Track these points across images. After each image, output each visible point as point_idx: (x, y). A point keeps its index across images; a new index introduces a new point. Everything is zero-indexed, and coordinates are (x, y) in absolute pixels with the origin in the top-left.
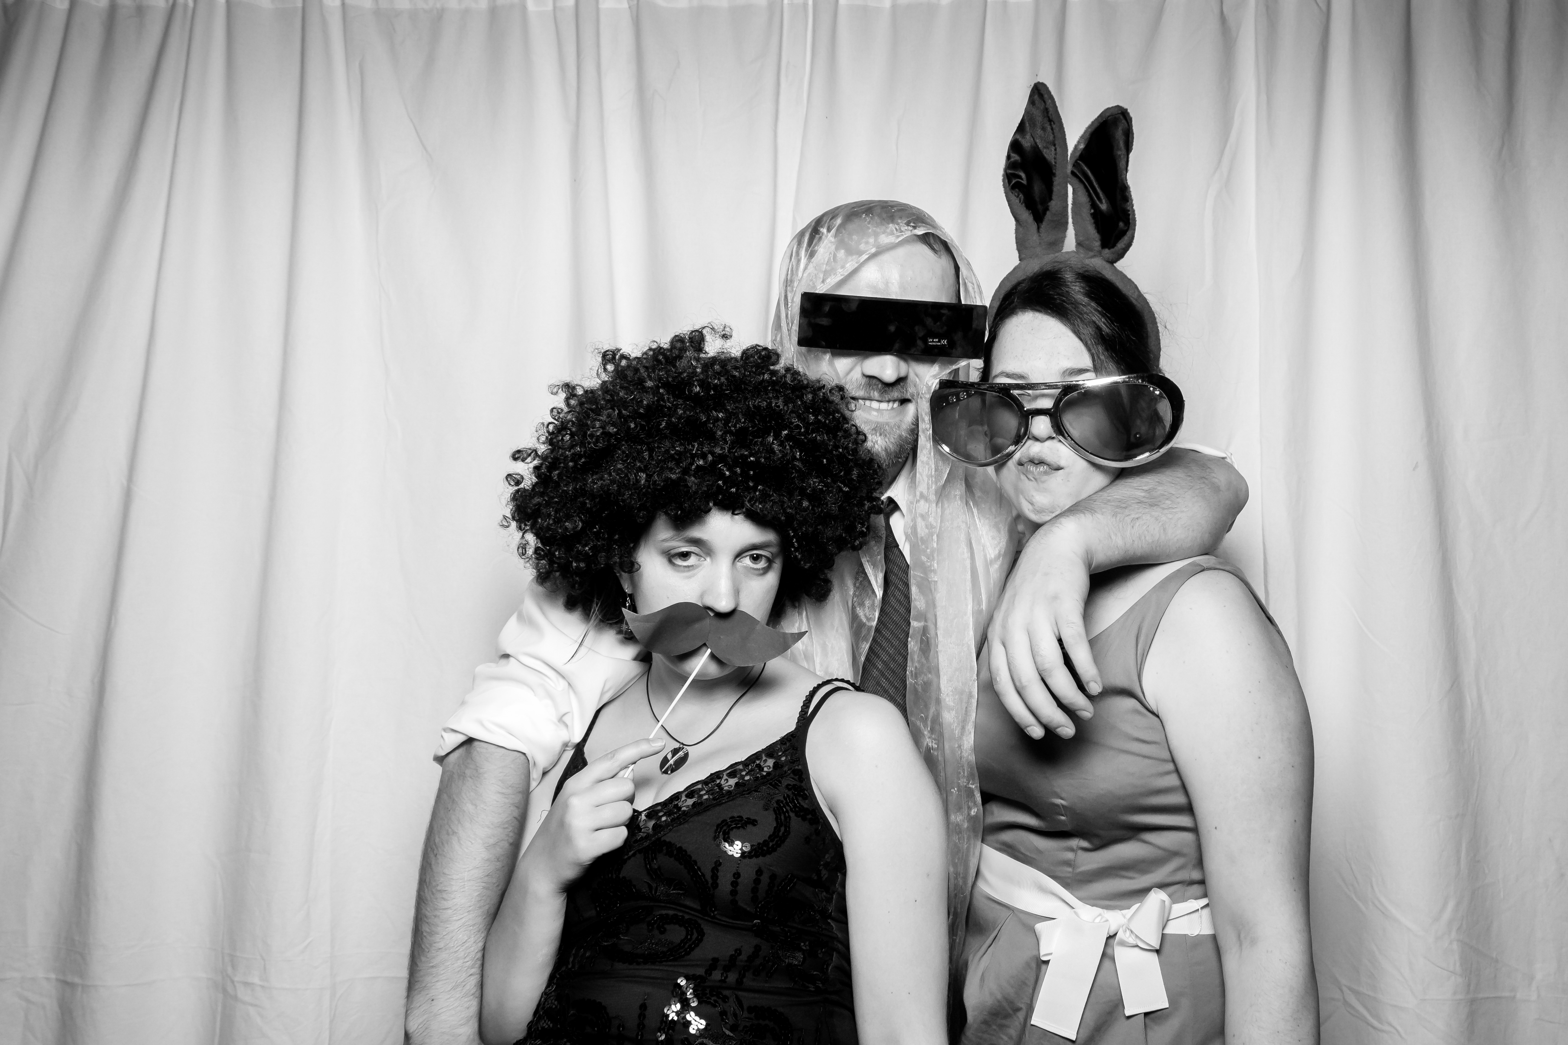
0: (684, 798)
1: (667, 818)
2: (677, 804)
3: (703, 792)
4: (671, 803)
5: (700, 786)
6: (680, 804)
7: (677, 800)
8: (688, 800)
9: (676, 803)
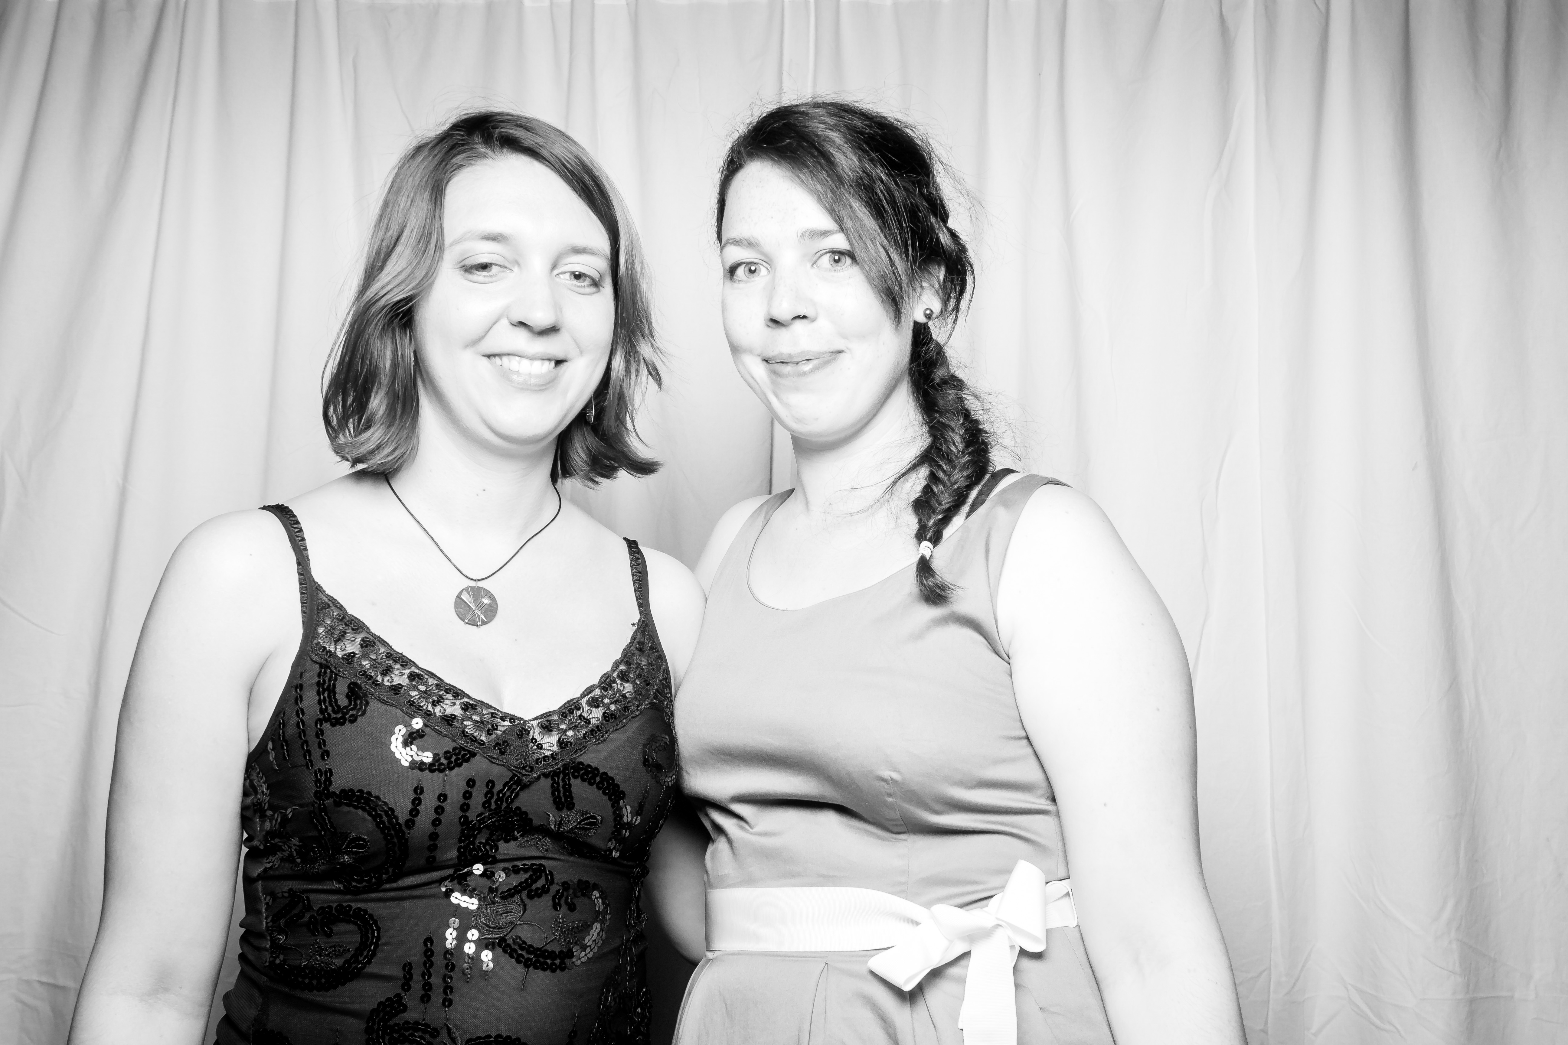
1: (575, 734)
2: (581, 715)
3: (606, 701)
4: (572, 713)
5: (597, 692)
6: (585, 715)
7: (579, 709)
8: (594, 710)
9: (579, 713)
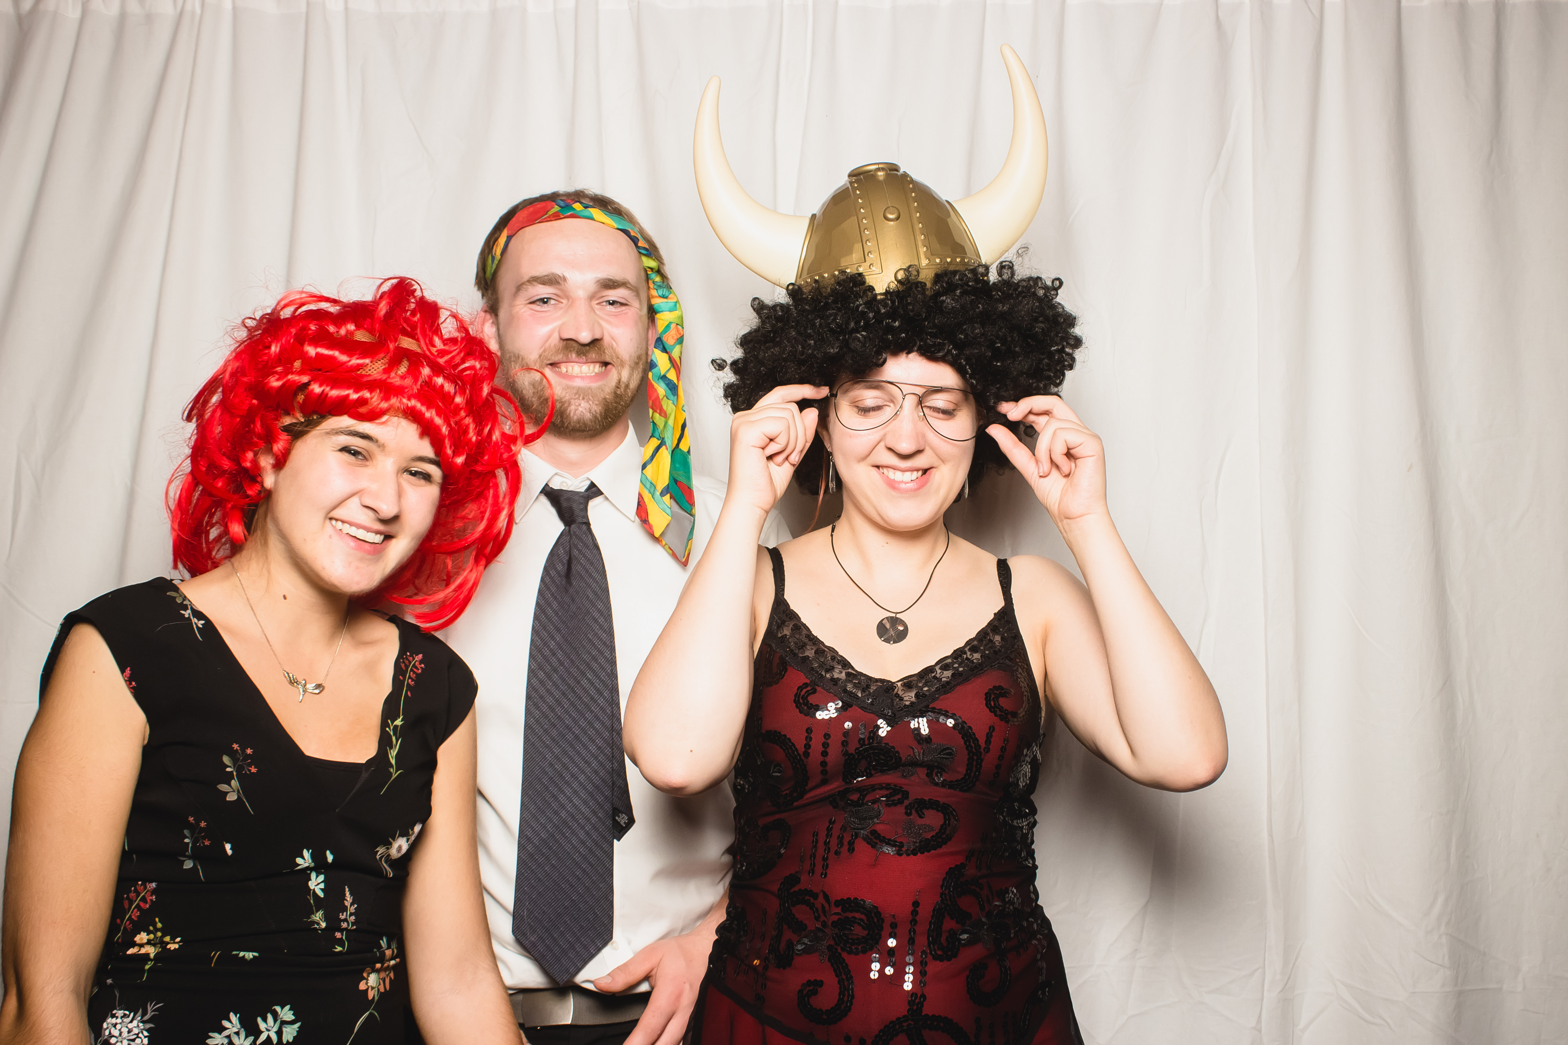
0: (939, 671)
4: (928, 675)
8: (946, 673)
